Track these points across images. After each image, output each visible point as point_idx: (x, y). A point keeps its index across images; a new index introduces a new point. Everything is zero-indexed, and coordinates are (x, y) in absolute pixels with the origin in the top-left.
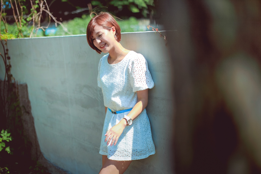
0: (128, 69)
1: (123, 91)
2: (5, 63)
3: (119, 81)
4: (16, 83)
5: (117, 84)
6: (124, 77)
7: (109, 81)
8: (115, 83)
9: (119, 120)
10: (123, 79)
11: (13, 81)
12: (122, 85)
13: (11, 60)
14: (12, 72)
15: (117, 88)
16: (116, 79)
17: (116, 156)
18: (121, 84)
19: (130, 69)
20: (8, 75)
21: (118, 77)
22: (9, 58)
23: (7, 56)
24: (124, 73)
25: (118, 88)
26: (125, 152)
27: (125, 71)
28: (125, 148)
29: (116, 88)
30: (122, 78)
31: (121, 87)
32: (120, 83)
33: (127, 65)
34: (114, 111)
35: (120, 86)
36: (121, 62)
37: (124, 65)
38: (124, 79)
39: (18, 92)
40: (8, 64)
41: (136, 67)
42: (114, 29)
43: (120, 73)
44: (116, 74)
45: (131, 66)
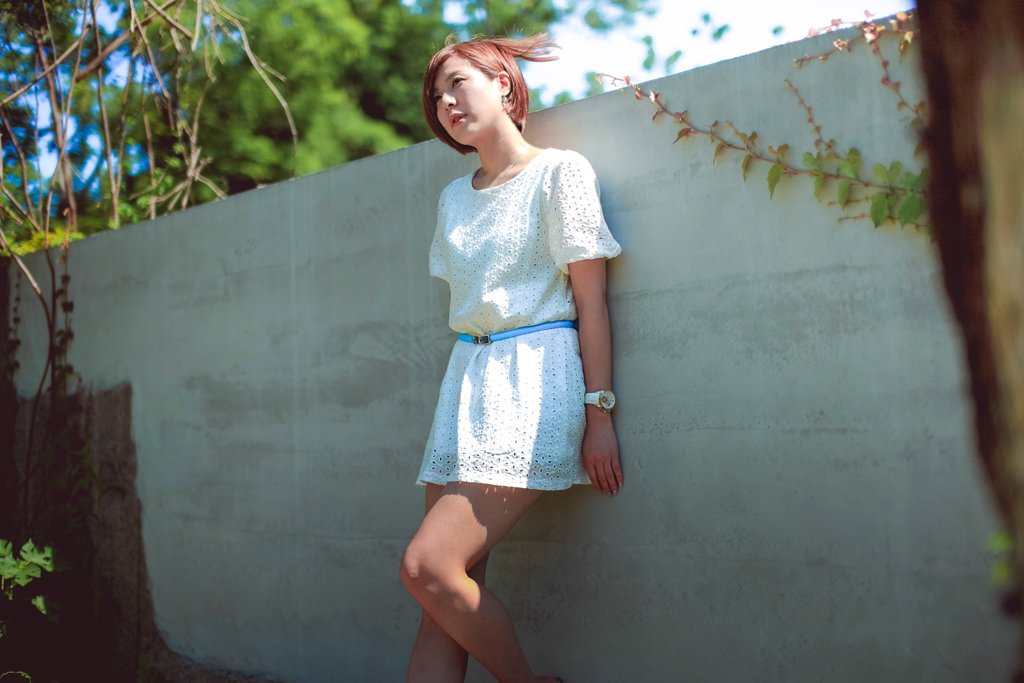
0: (541, 194)
1: (520, 265)
2: (51, 325)
3: (512, 231)
4: (86, 393)
5: (502, 243)
6: (528, 220)
7: (474, 238)
8: (498, 240)
9: (497, 359)
10: (523, 226)
11: (72, 388)
12: (519, 243)
13: (74, 315)
14: (74, 356)
15: (502, 255)
16: (500, 228)
17: (483, 470)
18: (517, 241)
19: (548, 191)
20: (54, 369)
21: (508, 219)
22: (68, 307)
23: (59, 301)
24: (528, 208)
25: (506, 255)
26: (514, 460)
27: (529, 200)
28: (514, 446)
29: (499, 252)
30: (519, 222)
31: (515, 251)
32: (513, 239)
33: (537, 182)
34: (481, 334)
35: (512, 246)
36: (517, 177)
37: (528, 186)
38: (527, 226)
39: (89, 422)
40: (60, 325)
41: (570, 197)
42: (507, 80)
43: (516, 209)
44: (499, 215)
45: (549, 183)
